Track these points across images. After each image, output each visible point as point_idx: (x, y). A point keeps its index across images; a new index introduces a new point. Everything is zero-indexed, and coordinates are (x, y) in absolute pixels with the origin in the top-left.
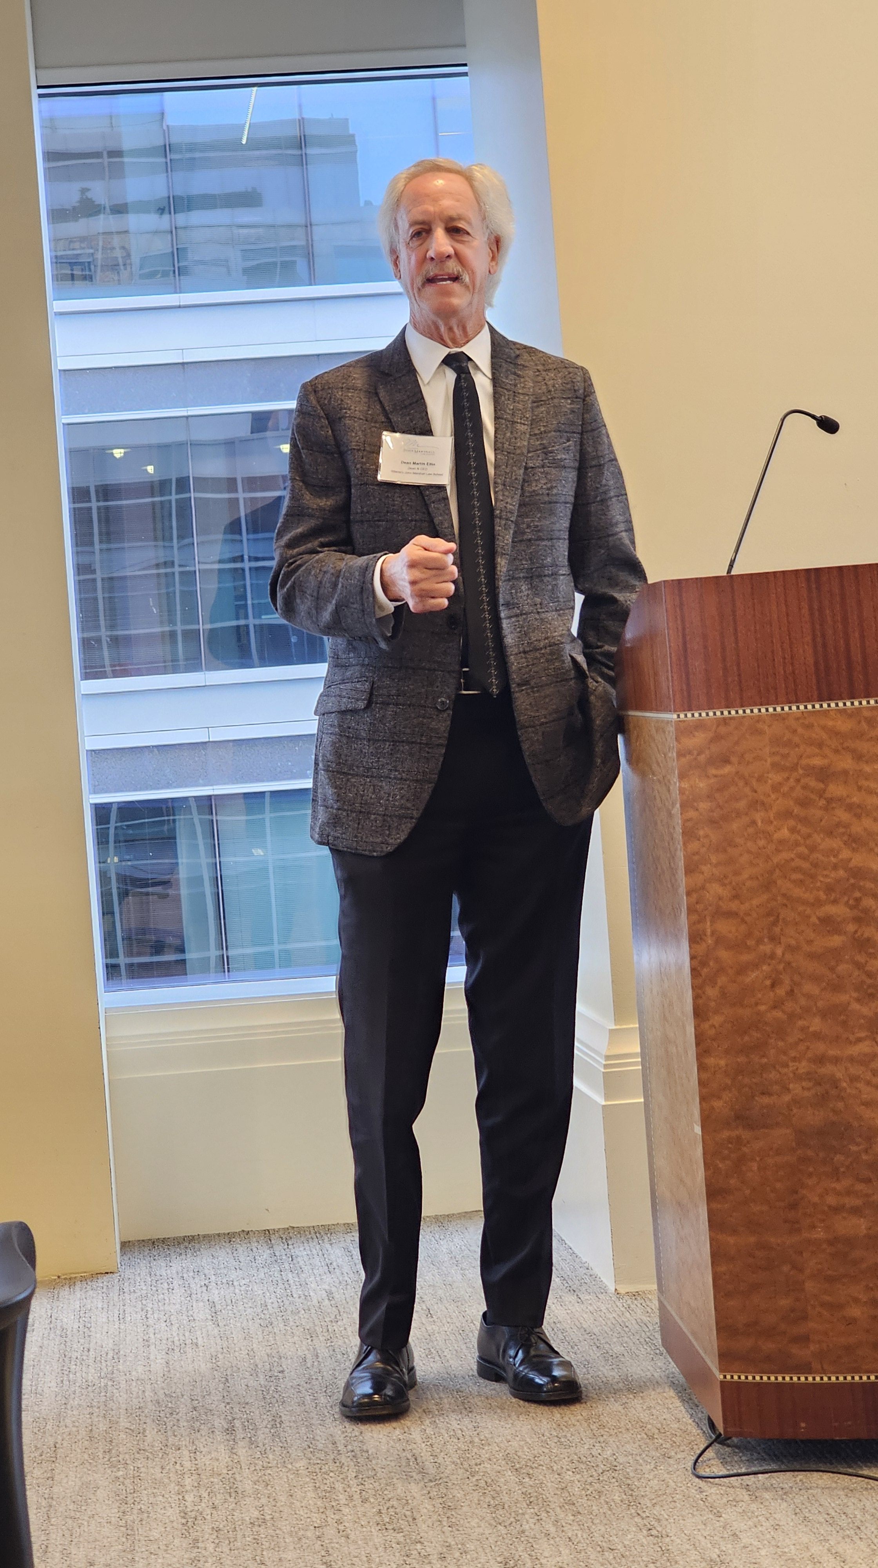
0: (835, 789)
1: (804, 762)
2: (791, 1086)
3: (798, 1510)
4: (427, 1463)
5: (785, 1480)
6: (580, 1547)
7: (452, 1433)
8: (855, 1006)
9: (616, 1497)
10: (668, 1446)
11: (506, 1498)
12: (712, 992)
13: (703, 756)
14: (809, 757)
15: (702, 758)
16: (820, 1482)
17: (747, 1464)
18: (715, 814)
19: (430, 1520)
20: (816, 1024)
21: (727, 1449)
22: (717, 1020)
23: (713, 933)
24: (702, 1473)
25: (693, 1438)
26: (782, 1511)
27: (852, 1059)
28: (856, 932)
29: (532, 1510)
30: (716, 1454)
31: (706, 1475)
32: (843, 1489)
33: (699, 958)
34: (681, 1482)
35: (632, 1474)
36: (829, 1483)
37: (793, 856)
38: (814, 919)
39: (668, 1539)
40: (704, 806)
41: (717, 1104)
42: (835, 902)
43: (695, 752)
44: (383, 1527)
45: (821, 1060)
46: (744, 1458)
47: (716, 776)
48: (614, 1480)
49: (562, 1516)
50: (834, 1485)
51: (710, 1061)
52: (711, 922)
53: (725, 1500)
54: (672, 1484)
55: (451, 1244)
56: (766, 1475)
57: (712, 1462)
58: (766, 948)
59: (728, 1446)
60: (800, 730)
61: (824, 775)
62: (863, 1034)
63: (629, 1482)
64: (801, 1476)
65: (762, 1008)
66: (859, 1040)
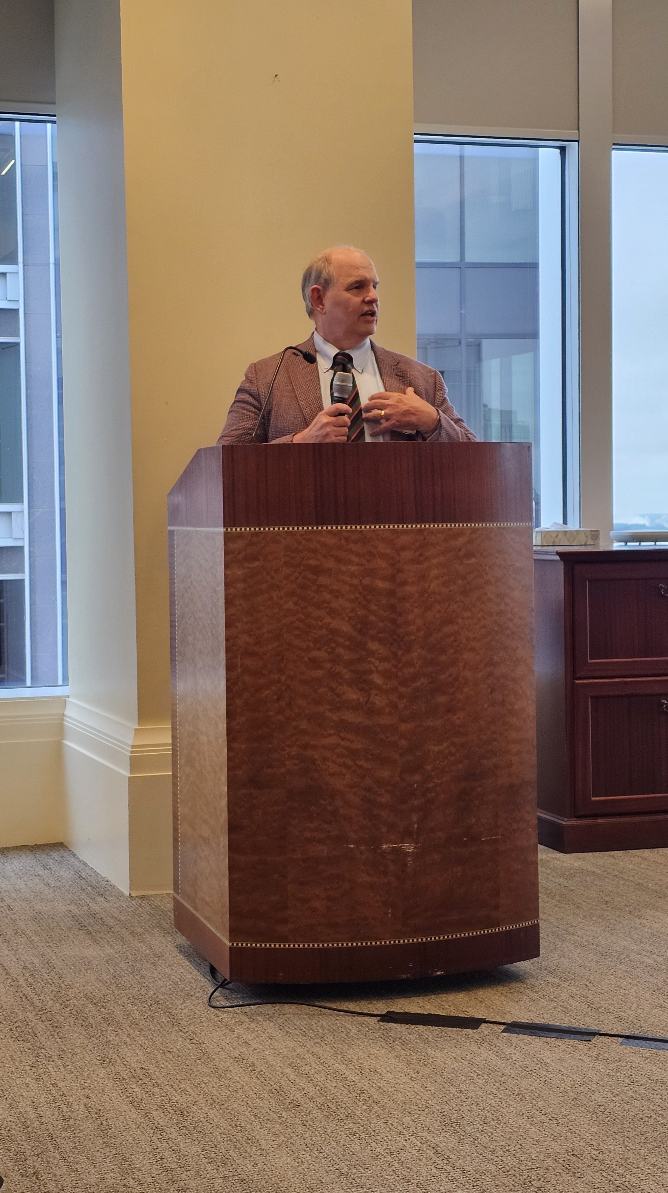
0: (323, 580)
1: (305, 562)
2: (287, 763)
3: (281, 1027)
4: (34, 1000)
5: (268, 1009)
6: (149, 1050)
7: (45, 981)
8: (328, 714)
9: (164, 1020)
10: (188, 989)
11: (92, 1021)
12: (239, 702)
13: (241, 555)
14: (308, 559)
15: (241, 556)
16: (291, 1010)
17: (242, 999)
18: (247, 592)
19: (46, 1035)
20: (304, 724)
21: (227, 991)
22: (242, 719)
23: (242, 665)
24: (214, 1005)
25: (202, 984)
26: (271, 1028)
27: (324, 747)
28: (331, 668)
29: (111, 1028)
30: (221, 993)
31: (219, 1006)
32: (306, 1014)
33: (232, 680)
34: (203, 1010)
35: (170, 1006)
36: (297, 1011)
37: (295, 620)
38: (306, 659)
39: (204, 1045)
40: (240, 586)
41: (239, 773)
42: (319, 649)
43: (236, 553)
44: (17, 1040)
45: (306, 747)
46: (239, 996)
47: (248, 568)
48: (160, 1010)
49: (131, 1032)
50: (300, 1012)
51: (236, 745)
52: (241, 658)
53: (233, 1021)
54: (197, 1012)
55: (13, 865)
56: (256, 1006)
57: (219, 998)
58: (276, 676)
59: (227, 989)
60: (303, 542)
61: (317, 570)
62: (332, 732)
63: (169, 1010)
64: (277, 1007)
65: (271, 713)
66: (330, 735)
